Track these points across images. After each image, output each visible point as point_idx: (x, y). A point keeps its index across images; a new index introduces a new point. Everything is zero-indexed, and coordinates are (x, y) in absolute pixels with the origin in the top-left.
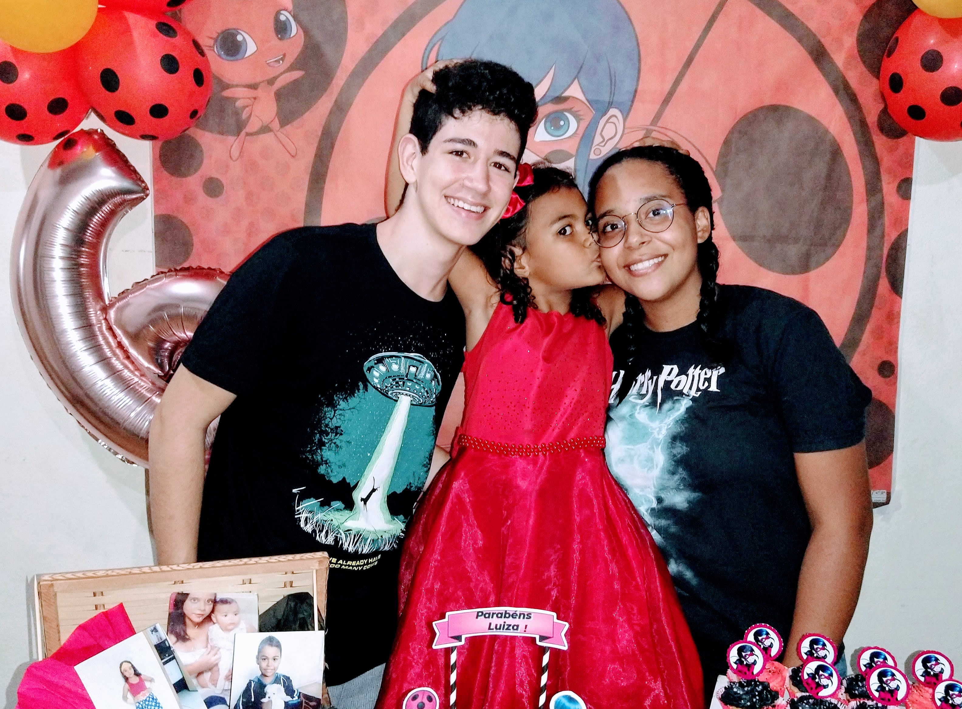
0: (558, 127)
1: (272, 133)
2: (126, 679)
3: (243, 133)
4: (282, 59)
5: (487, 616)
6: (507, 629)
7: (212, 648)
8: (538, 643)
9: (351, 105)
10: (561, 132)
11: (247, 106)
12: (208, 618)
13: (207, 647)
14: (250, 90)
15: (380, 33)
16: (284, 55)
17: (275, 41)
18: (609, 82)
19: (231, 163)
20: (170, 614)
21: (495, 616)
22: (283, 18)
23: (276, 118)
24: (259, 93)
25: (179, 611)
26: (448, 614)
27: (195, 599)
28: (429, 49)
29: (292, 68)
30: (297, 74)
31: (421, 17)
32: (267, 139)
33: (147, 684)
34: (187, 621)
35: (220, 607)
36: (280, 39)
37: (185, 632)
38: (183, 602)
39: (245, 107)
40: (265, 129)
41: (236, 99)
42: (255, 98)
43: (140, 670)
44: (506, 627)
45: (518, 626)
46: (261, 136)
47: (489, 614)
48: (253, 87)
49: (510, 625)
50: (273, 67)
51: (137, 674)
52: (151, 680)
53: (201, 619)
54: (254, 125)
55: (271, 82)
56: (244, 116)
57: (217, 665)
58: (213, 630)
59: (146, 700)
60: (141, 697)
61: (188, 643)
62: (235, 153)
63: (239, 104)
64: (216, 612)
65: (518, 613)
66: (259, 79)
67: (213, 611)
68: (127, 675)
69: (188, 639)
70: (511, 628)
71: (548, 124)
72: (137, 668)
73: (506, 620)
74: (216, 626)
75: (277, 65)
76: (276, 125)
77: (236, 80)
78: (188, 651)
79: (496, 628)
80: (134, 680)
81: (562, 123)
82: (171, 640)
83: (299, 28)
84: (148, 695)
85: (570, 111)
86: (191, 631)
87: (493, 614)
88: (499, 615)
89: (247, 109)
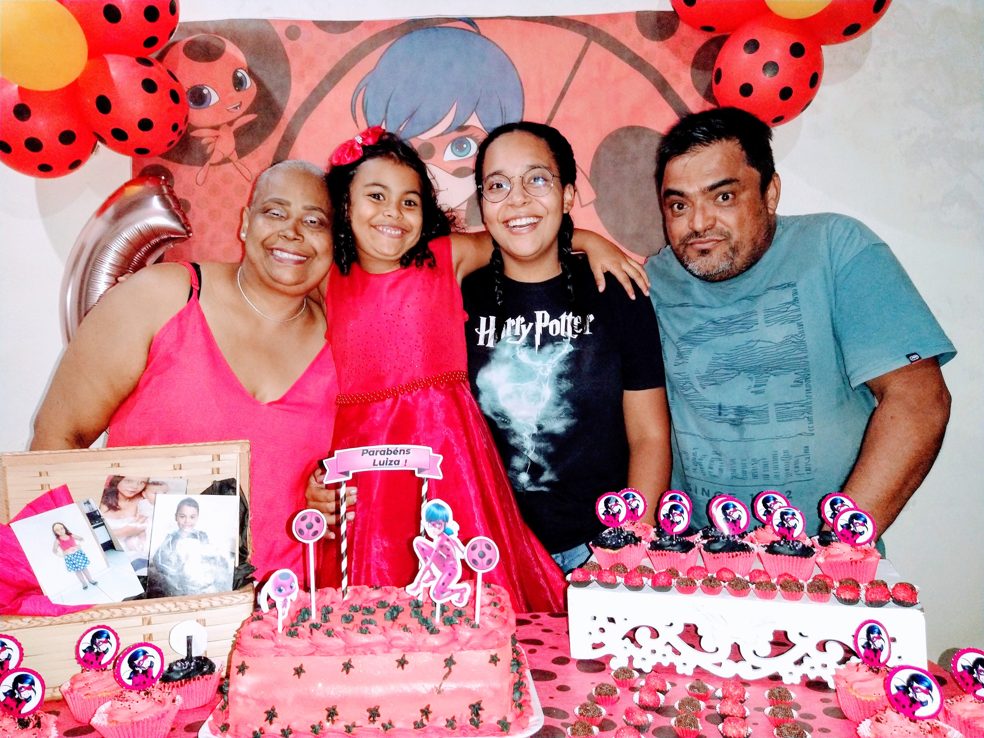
0: (461, 149)
1: (231, 164)
2: (58, 536)
3: (207, 164)
4: (240, 106)
5: (371, 453)
6: (390, 464)
7: (141, 517)
8: (417, 475)
9: (295, 138)
10: (464, 153)
11: (210, 143)
12: (140, 495)
13: (136, 516)
14: (213, 130)
15: (317, 82)
16: (241, 103)
17: (234, 93)
18: (500, 113)
19: (197, 187)
20: (105, 491)
21: (378, 453)
22: (239, 75)
23: (235, 152)
24: (221, 132)
25: (114, 488)
26: (336, 452)
27: (129, 481)
28: (356, 95)
29: (247, 113)
30: (251, 117)
31: (349, 70)
32: (228, 167)
33: (77, 542)
34: (120, 496)
35: (151, 488)
36: (238, 91)
37: (117, 504)
38: (118, 482)
39: (209, 144)
40: (226, 160)
41: (202, 138)
42: (217, 137)
43: (70, 531)
44: (389, 463)
45: (399, 461)
46: (223, 166)
47: (373, 452)
48: (216, 128)
49: (391, 461)
50: (232, 112)
51: (68, 533)
52: (81, 539)
53: (133, 495)
54: (216, 158)
55: (231, 123)
56: (208, 151)
57: (144, 531)
58: (143, 504)
59: (74, 555)
60: (71, 551)
61: (118, 512)
62: (200, 180)
63: (204, 142)
64: (147, 490)
65: (399, 450)
66: (219, 122)
67: (144, 490)
68: (59, 533)
69: (119, 509)
70: (393, 463)
71: (454, 148)
72: (68, 529)
73: (388, 456)
74: (146, 501)
75: (235, 110)
76: (234, 157)
77: (202, 123)
78: (119, 518)
79: (380, 464)
80: (66, 538)
81: (465, 146)
82: (103, 511)
83: (253, 82)
84: (77, 550)
85: (471, 136)
86: (122, 503)
87: (377, 451)
88: (382, 453)
89: (211, 146)
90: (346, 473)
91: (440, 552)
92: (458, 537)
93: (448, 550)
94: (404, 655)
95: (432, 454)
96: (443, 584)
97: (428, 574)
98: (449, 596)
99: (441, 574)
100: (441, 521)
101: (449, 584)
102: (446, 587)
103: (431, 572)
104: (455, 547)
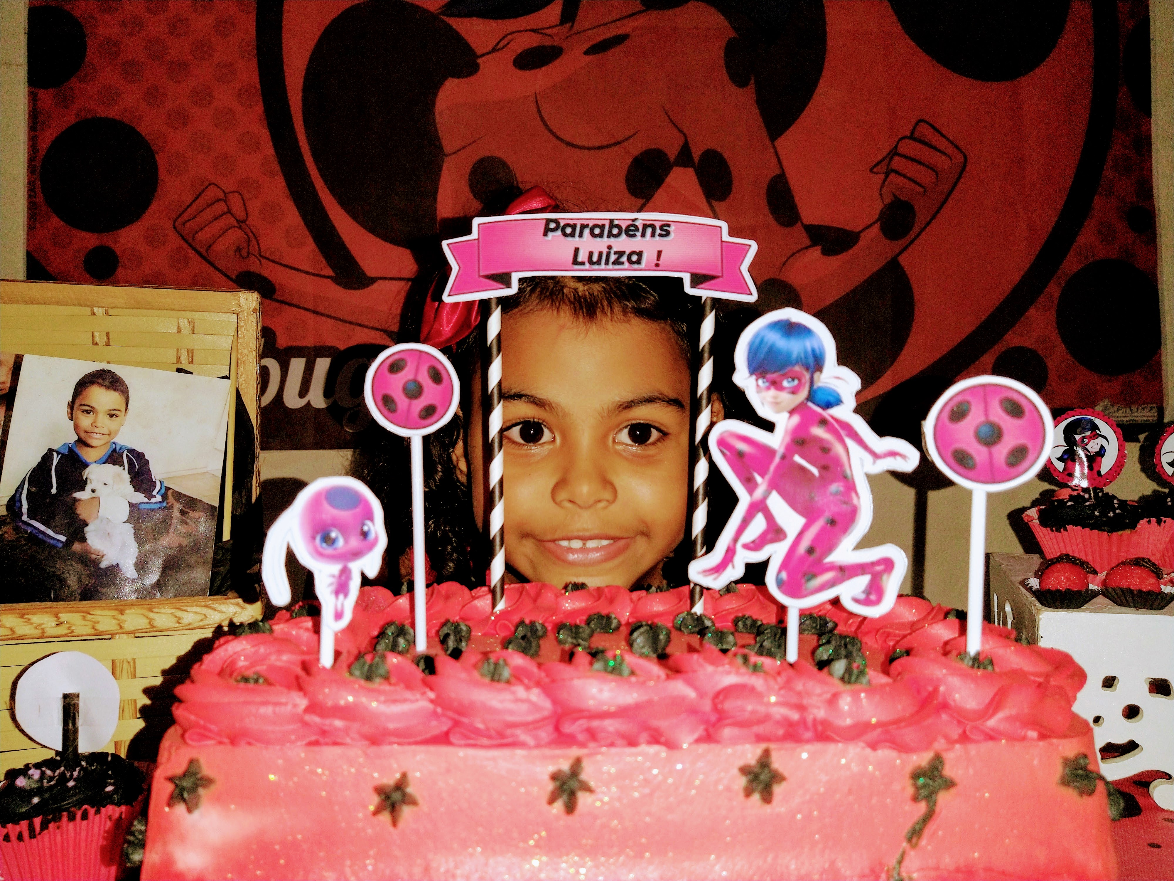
5: (569, 230)
6: (616, 262)
21: (587, 231)
26: (477, 221)
44: (613, 257)
45: (640, 254)
47: (574, 227)
49: (621, 254)
65: (639, 224)
70: (624, 259)
73: (612, 241)
79: (590, 261)
87: (583, 226)
88: (597, 231)
90: (504, 279)
91: (797, 459)
92: (857, 410)
93: (825, 449)
94: (767, 753)
95: (726, 237)
96: (810, 551)
97: (759, 524)
98: (832, 584)
99: (799, 521)
100: (797, 368)
101: (830, 548)
102: (820, 560)
103: (769, 518)
104: (849, 442)
